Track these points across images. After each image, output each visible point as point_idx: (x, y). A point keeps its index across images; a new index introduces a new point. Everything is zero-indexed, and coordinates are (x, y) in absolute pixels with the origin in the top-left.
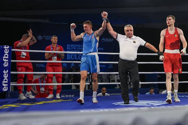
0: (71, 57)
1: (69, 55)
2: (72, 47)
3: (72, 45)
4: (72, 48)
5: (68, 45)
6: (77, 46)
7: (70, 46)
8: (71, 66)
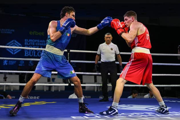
0: (29, 53)
1: (27, 51)
2: (31, 42)
3: (30, 40)
4: (30, 44)
5: (25, 40)
6: (36, 41)
7: (28, 41)
8: (29, 64)
